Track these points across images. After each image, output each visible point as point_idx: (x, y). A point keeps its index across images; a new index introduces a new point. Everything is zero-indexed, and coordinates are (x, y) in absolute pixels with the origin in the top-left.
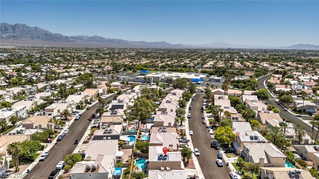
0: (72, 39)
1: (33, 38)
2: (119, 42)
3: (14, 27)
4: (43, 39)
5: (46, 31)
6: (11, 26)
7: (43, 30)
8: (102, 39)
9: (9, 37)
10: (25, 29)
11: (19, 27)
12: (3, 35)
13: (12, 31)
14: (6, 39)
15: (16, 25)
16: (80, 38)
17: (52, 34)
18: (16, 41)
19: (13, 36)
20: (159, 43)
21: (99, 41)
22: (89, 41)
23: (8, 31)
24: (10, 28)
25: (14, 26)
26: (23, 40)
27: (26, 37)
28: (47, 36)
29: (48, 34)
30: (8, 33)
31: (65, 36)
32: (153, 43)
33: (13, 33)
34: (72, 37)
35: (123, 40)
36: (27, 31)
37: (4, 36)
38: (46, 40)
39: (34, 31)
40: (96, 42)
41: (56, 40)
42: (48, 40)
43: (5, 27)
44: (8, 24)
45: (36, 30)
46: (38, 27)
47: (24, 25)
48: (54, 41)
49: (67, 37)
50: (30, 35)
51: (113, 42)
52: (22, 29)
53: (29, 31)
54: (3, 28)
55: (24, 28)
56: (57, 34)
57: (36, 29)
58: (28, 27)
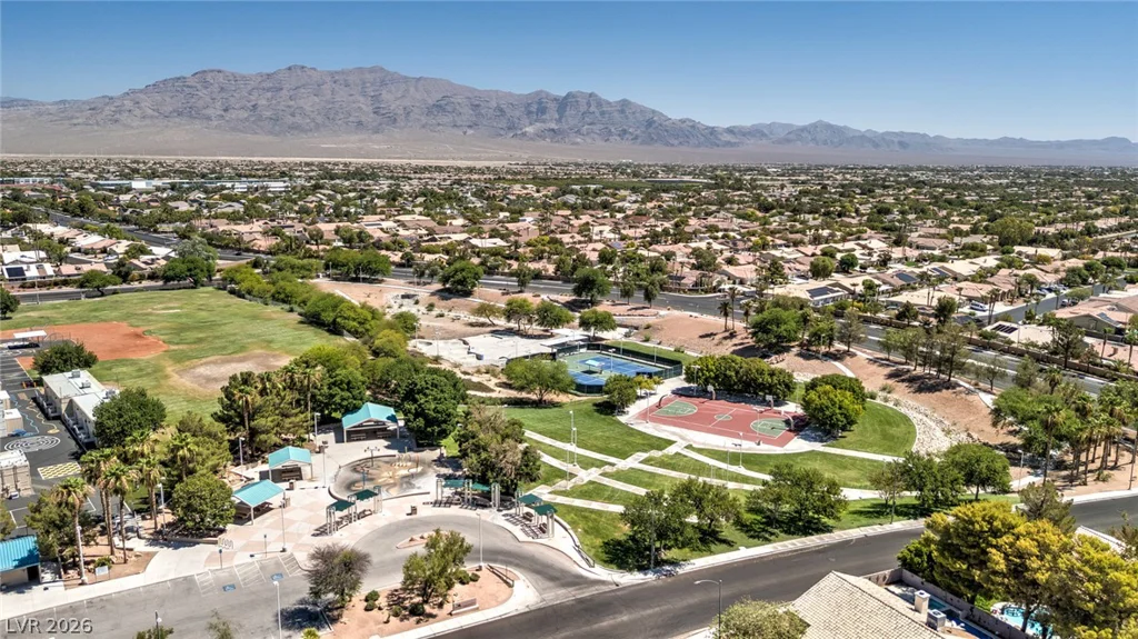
0: (728, 137)
1: (606, 135)
2: (902, 144)
3: (564, 103)
4: (636, 138)
5: (654, 112)
6: (556, 99)
7: (643, 110)
8: (837, 135)
9: (540, 135)
10: (592, 109)
11: (577, 101)
12: (527, 129)
13: (557, 116)
14: (531, 139)
15: (568, 95)
16: (756, 132)
17: (667, 123)
18: (557, 145)
19: (553, 130)
20: (1094, 143)
21: (825, 143)
22: (788, 141)
23: (544, 117)
24: (552, 106)
25: (566, 98)
26: (577, 144)
27: (588, 134)
28: (654, 128)
29: (654, 122)
30: (544, 121)
31: (707, 128)
32: (1060, 145)
33: (559, 121)
34: (730, 131)
35: (924, 136)
36: (597, 114)
37: (529, 129)
38: (643, 143)
39: (616, 114)
40: (811, 144)
41: (676, 142)
42: (650, 140)
43: (540, 103)
44: (547, 94)
45: (622, 111)
46: (633, 101)
47: (591, 95)
48: (667, 144)
49: (713, 131)
50: (602, 127)
51: (876, 145)
52: (583, 108)
53: (603, 113)
54: (534, 108)
55: (589, 104)
56: (683, 121)
57: (625, 104)
58: (600, 103)
